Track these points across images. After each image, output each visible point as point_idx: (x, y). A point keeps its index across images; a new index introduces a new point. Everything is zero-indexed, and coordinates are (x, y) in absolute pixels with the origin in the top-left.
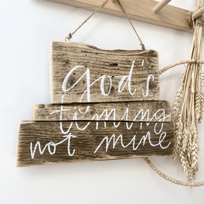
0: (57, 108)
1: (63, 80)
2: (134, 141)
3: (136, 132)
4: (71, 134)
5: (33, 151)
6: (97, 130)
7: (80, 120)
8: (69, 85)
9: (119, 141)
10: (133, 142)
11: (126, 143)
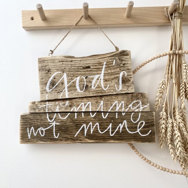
0: (44, 103)
1: (46, 83)
2: (111, 129)
3: (112, 121)
4: (55, 122)
5: (29, 134)
6: (76, 119)
7: (62, 111)
8: (51, 86)
9: (96, 128)
10: (109, 129)
11: (102, 129)
